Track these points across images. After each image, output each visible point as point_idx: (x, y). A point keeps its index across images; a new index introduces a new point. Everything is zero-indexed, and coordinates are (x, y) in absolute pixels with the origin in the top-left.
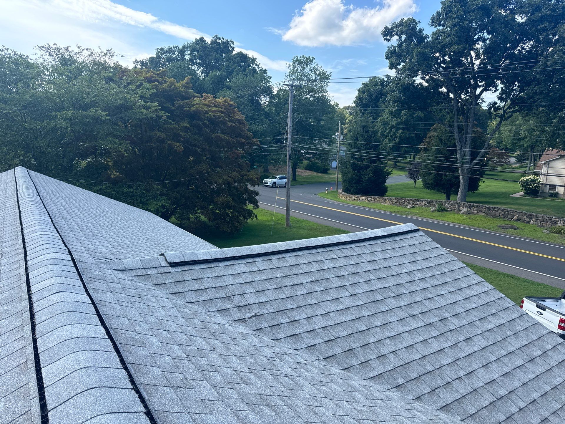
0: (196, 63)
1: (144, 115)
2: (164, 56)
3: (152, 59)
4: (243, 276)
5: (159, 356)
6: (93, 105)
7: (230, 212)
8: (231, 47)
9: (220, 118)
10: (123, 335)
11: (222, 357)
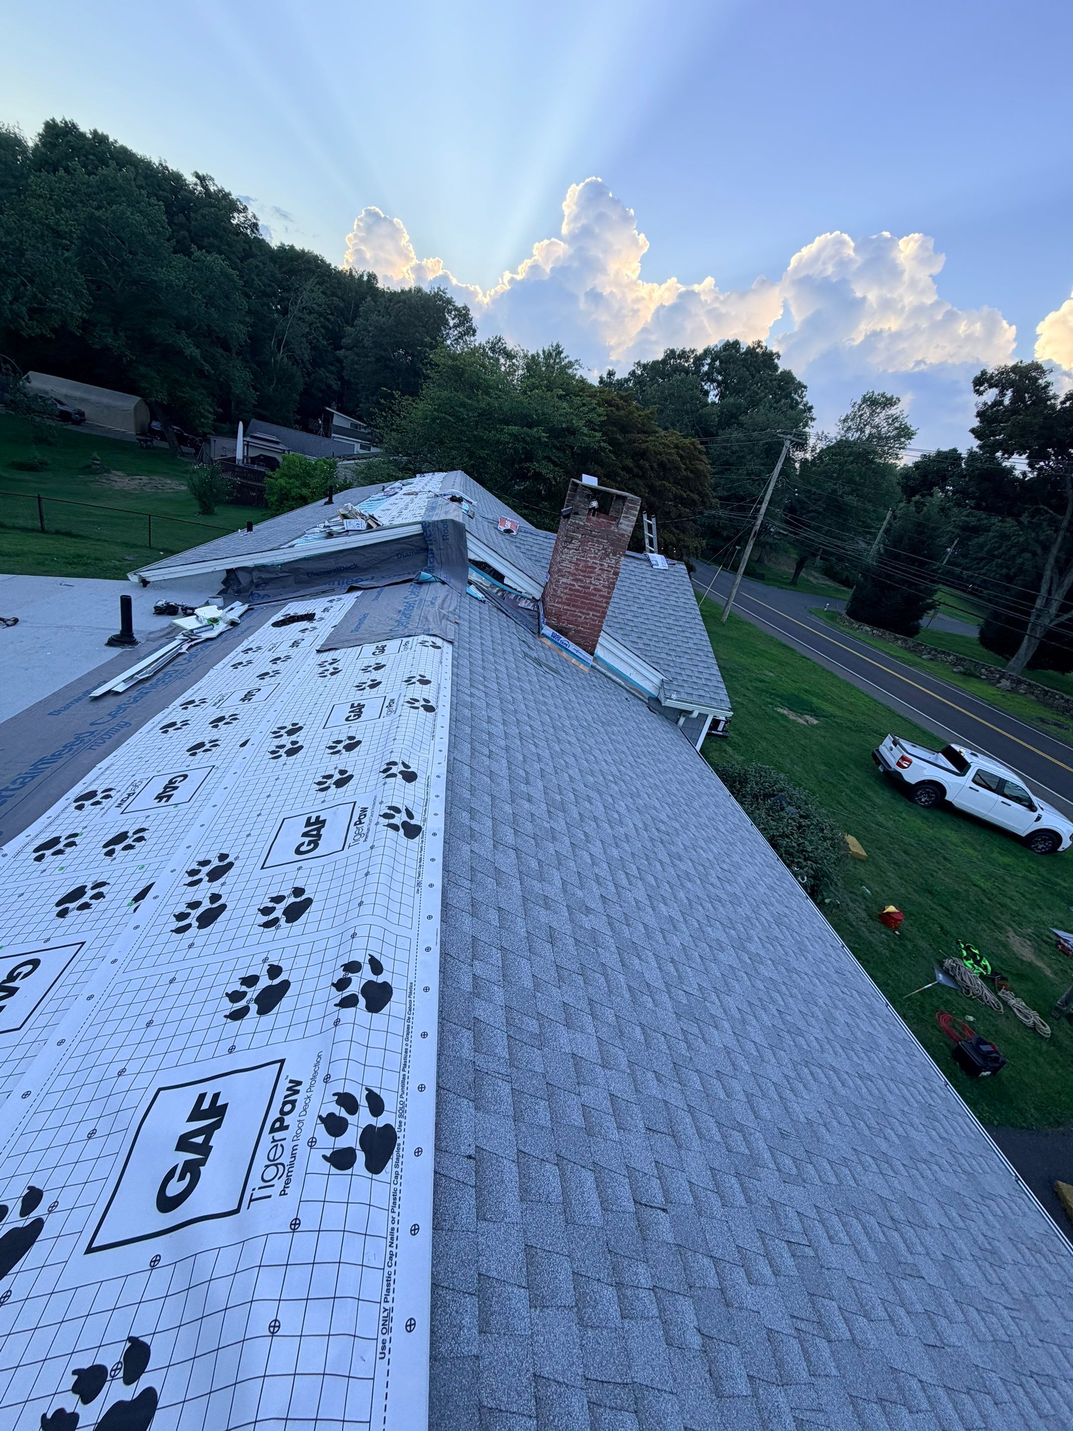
2: (673, 362)
8: (775, 363)
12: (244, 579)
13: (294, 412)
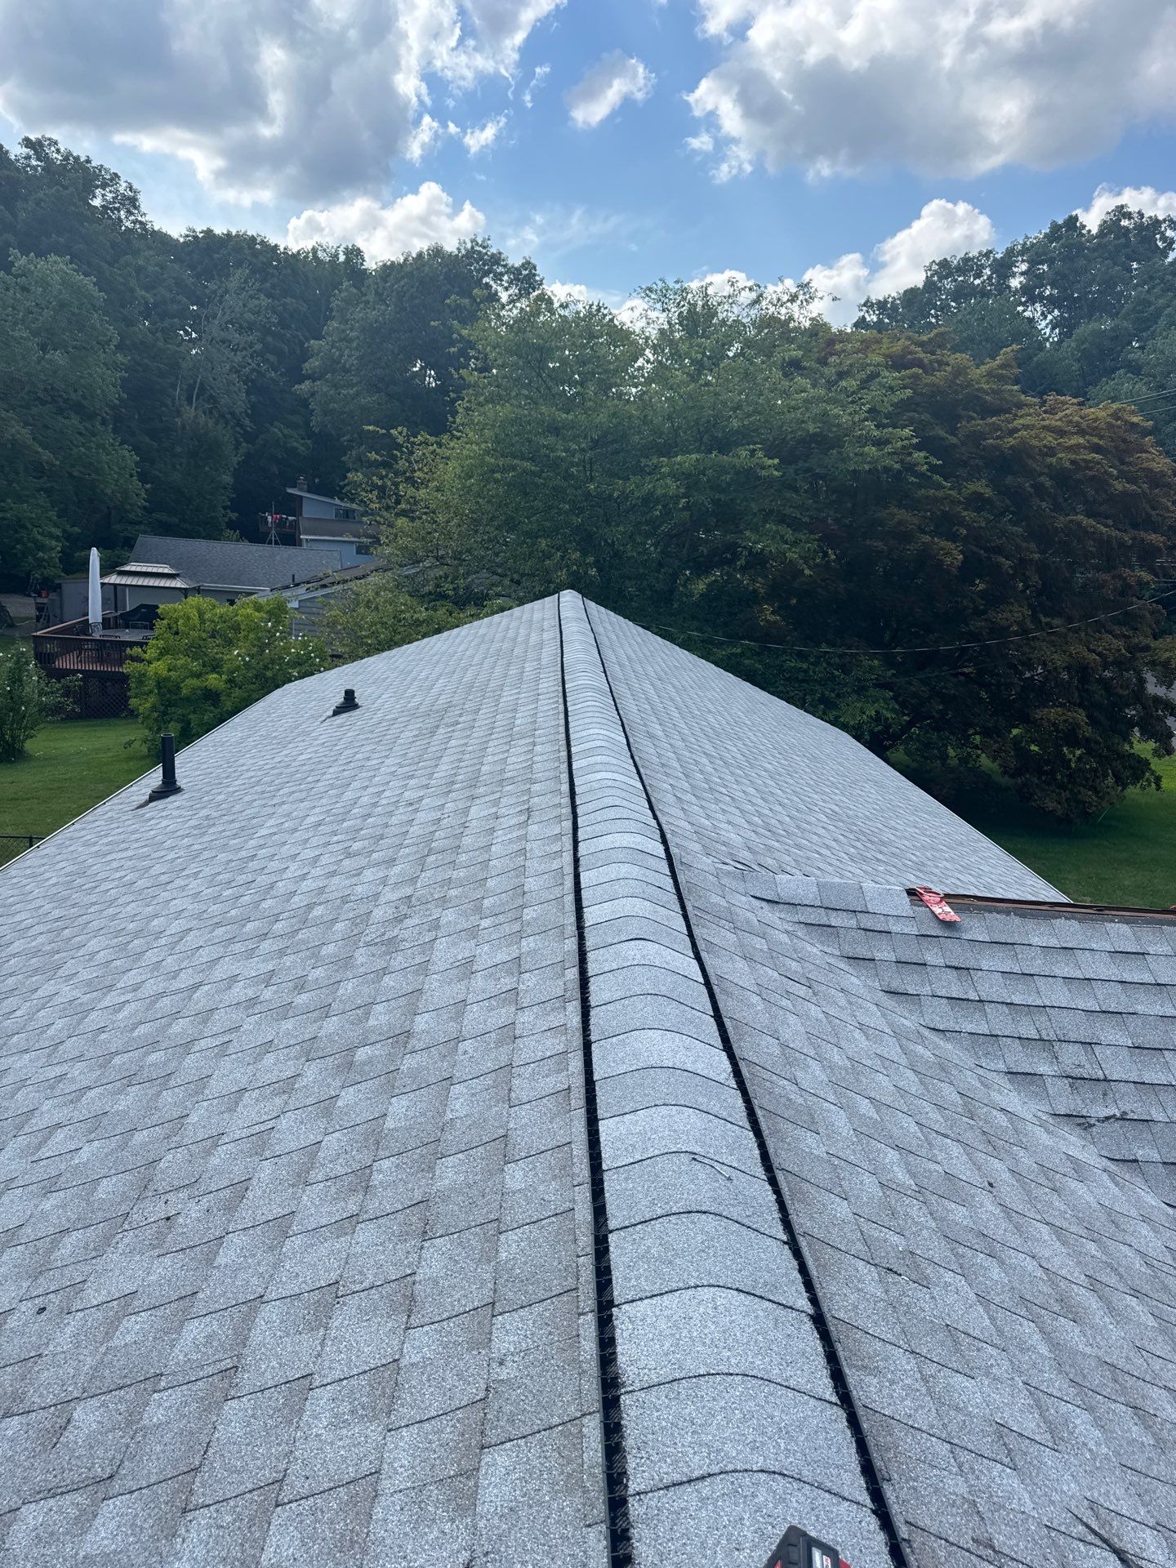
0: (1041, 298)
1: (869, 463)
2: (948, 284)
3: (911, 295)
4: (1101, 991)
5: (849, 1168)
6: (744, 436)
7: (1073, 754)
8: (1164, 238)
9: (1090, 469)
10: (768, 1084)
11: (1010, 1218)
13: (227, 510)
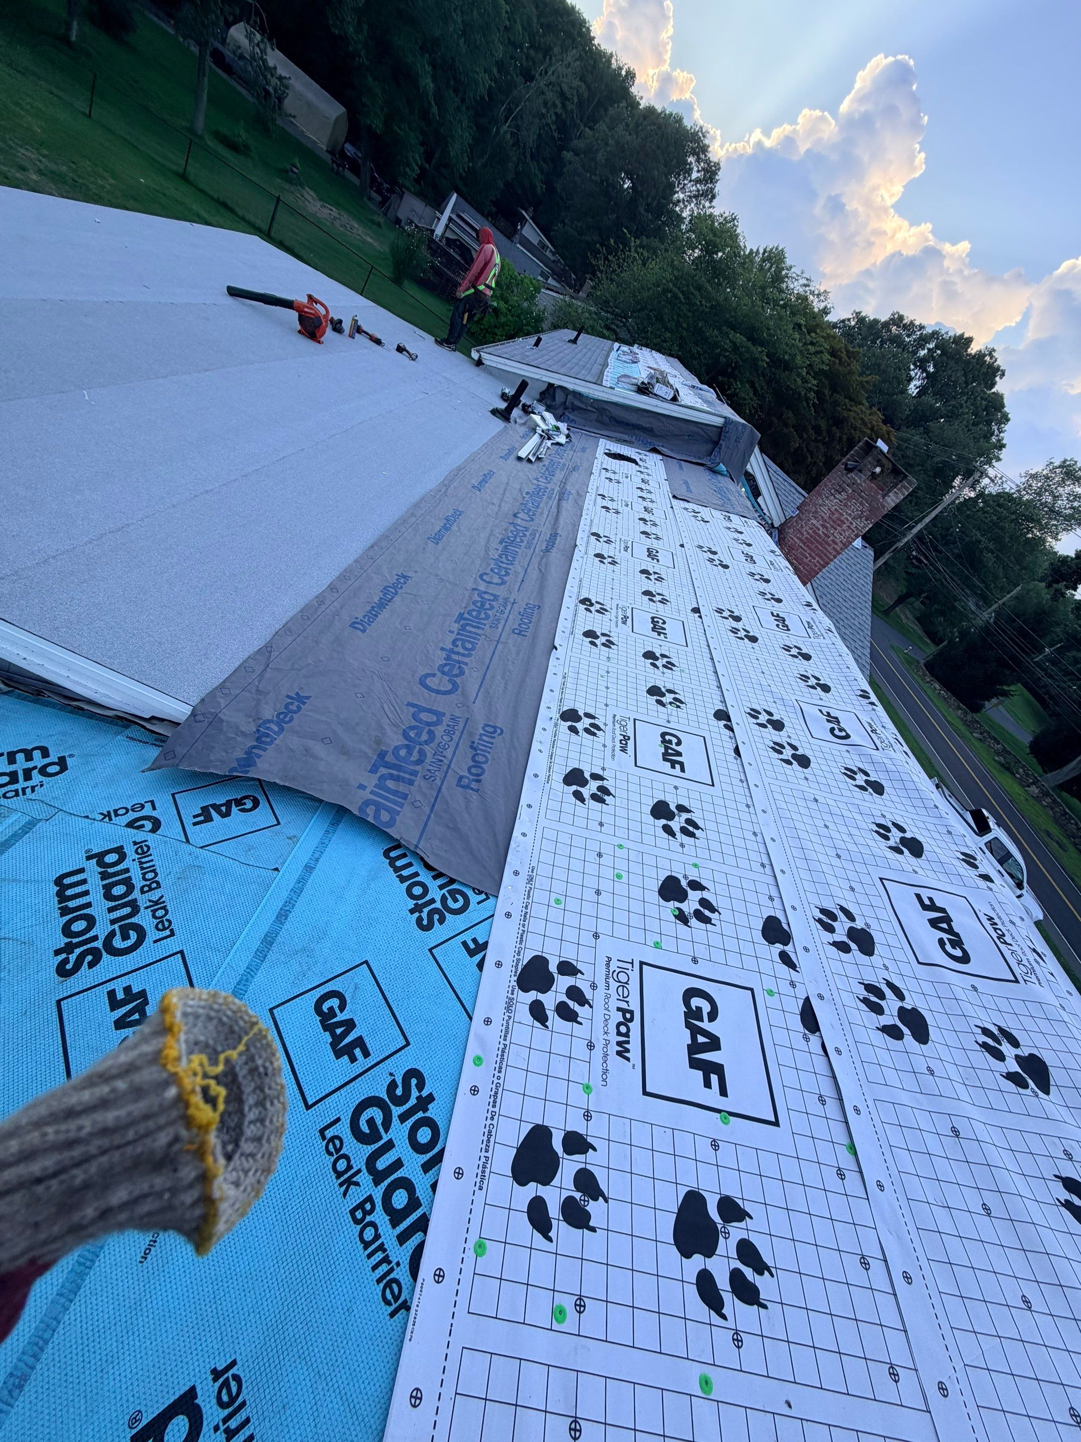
0: (925, 369)
2: (894, 330)
8: (994, 380)
12: (559, 397)
13: (491, 201)
